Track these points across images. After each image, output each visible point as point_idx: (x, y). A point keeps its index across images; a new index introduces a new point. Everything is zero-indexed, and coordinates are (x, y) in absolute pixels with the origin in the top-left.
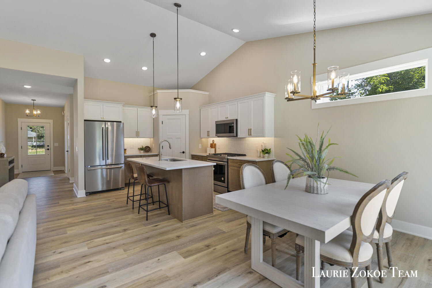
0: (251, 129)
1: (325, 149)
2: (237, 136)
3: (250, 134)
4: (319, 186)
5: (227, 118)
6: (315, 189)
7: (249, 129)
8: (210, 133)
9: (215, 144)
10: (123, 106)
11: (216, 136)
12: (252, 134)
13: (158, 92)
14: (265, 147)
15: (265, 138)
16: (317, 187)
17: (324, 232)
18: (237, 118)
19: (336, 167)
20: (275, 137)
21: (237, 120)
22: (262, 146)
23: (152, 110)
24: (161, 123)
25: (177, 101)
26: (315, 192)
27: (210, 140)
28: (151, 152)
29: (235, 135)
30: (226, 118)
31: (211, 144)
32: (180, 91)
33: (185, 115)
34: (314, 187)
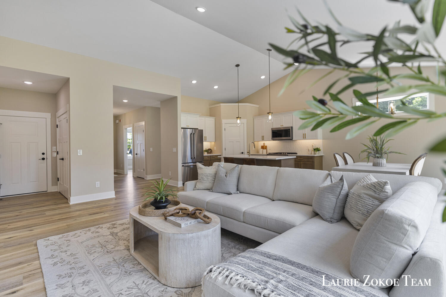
0: (305, 134)
1: (386, 143)
2: (292, 139)
3: (304, 137)
4: (382, 162)
5: (283, 126)
6: (380, 164)
7: (304, 134)
8: (264, 137)
9: (266, 147)
10: (199, 116)
11: (272, 139)
12: (306, 137)
13: (221, 105)
14: (315, 146)
15: (317, 140)
16: (381, 163)
17: (406, 173)
18: (292, 126)
19: (393, 151)
20: (323, 139)
21: (292, 127)
22: (313, 146)
23: (237, 120)
24: (223, 129)
25: (269, 114)
26: (380, 165)
27: (261, 143)
28: (212, 154)
29: (291, 139)
30: (281, 126)
31: (262, 146)
32: (240, 104)
33: (244, 123)
34: (379, 163)
